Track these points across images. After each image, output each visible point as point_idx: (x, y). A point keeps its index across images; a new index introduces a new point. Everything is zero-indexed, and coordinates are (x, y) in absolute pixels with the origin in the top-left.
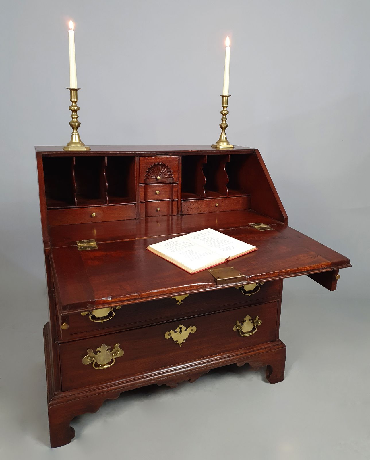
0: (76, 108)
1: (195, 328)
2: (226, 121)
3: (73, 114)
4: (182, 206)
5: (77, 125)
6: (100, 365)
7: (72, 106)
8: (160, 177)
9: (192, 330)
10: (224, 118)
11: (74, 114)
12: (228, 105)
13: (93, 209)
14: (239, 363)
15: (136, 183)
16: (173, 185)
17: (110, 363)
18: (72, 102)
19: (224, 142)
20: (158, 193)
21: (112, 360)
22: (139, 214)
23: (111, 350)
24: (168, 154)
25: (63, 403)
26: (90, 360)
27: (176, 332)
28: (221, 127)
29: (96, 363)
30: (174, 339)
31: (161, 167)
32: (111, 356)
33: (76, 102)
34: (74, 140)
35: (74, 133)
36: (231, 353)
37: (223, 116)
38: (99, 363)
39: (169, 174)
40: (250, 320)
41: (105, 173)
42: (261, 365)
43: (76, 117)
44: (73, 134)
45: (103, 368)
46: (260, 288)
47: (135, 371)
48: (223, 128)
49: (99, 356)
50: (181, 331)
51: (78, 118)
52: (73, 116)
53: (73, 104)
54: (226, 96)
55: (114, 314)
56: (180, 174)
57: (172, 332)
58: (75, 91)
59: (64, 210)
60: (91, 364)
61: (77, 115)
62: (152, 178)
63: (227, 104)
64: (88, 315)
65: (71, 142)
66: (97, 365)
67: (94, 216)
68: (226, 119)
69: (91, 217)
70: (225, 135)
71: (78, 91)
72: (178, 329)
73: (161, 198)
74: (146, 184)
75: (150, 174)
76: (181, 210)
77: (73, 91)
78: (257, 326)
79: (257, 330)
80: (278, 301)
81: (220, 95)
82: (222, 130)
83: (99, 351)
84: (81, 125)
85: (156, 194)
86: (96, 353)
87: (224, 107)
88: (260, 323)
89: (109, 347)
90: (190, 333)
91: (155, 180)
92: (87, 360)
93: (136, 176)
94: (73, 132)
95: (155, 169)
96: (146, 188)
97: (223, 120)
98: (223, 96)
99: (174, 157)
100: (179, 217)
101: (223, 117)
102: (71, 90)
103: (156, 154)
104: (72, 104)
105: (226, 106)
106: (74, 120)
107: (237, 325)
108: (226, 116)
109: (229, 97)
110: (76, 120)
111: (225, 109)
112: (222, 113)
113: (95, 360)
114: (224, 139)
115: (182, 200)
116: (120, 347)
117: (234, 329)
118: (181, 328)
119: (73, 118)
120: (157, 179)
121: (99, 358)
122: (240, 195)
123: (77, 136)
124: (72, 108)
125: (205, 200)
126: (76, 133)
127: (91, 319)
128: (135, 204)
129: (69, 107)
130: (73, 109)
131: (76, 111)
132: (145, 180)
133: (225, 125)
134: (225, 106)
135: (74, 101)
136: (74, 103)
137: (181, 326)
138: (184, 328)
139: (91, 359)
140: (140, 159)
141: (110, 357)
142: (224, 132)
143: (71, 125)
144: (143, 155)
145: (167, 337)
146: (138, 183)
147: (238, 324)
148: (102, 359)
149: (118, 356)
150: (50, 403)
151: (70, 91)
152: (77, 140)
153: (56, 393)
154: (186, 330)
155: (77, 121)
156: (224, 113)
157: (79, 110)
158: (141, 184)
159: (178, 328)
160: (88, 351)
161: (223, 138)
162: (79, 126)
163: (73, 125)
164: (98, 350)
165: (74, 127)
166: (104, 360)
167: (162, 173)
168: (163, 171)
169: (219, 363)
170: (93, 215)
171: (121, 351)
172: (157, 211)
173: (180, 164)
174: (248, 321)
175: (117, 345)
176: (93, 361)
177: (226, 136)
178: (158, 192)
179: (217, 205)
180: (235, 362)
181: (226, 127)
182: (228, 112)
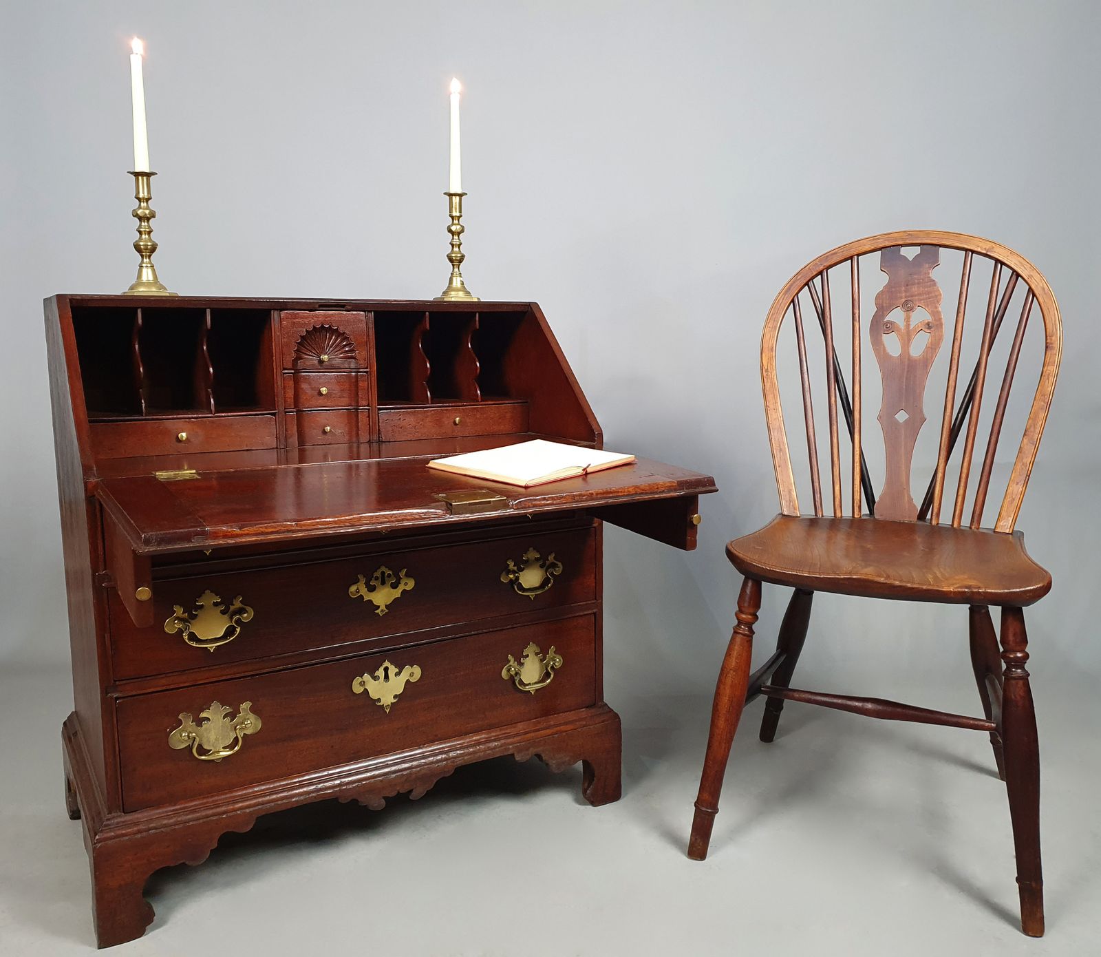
0: (147, 212)
1: (417, 671)
2: (459, 248)
3: (140, 225)
4: (381, 421)
5: (149, 247)
6: (211, 750)
7: (140, 207)
8: (326, 356)
9: (412, 674)
10: (456, 241)
11: (143, 224)
12: (462, 214)
13: (180, 424)
14: (518, 753)
15: (274, 367)
16: (356, 376)
17: (231, 747)
18: (139, 199)
19: (458, 290)
20: (324, 393)
21: (236, 739)
22: (282, 437)
23: (232, 716)
24: (343, 306)
25: (127, 836)
26: (186, 738)
27: (375, 678)
28: (451, 260)
29: (200, 746)
30: (373, 694)
31: (328, 335)
32: (231, 730)
33: (148, 200)
34: (144, 279)
35: (144, 265)
36: (501, 730)
37: (453, 236)
38: (206, 747)
39: (347, 351)
40: (537, 654)
41: (205, 348)
42: (567, 759)
43: (147, 230)
44: (141, 267)
45: (216, 758)
46: (552, 581)
47: (288, 769)
48: (456, 261)
49: (206, 729)
50: (387, 677)
51: (152, 233)
52: (142, 230)
53: (142, 203)
54: (456, 195)
55: (238, 630)
56: (373, 351)
57: (367, 677)
58: (145, 178)
59: (118, 425)
60: (190, 748)
61: (149, 227)
62: (311, 359)
63: (460, 212)
64: (180, 632)
65: (139, 283)
66: (202, 751)
67: (184, 439)
68: (461, 244)
69: (179, 441)
70: (461, 277)
71: (152, 178)
72: (380, 673)
73: (332, 405)
74: (297, 372)
75: (303, 350)
76: (379, 430)
77: (140, 178)
78: (552, 667)
79: (552, 676)
80: (595, 614)
81: (445, 194)
82: (453, 265)
83: (208, 719)
84: (158, 247)
85: (320, 394)
86: (199, 722)
87: (453, 217)
88: (560, 660)
89: (228, 709)
90: (408, 681)
91: (316, 362)
92: (180, 739)
93: (274, 351)
94: (142, 262)
95: (314, 338)
96: (297, 380)
97: (453, 245)
98: (451, 195)
99: (356, 314)
100: (375, 445)
101: (453, 239)
102: (137, 175)
103: (317, 306)
104: (140, 205)
105: (458, 214)
106: (143, 236)
107: (510, 666)
108: (458, 237)
109: (463, 198)
110: (147, 236)
111: (456, 222)
112: (450, 231)
113: (197, 739)
114: (459, 285)
115: (380, 409)
116: (253, 710)
117: (504, 673)
118: (386, 669)
119: (140, 233)
120: (321, 362)
121: (205, 733)
122: (507, 402)
123: (150, 270)
124: (138, 212)
125: (432, 410)
126: (149, 265)
127: (187, 641)
128: (274, 414)
129: (134, 210)
130: (141, 215)
131: (148, 219)
132: (295, 361)
133: (459, 255)
134: (456, 216)
135: (144, 198)
136: (144, 202)
137: (387, 664)
138: (393, 670)
139: (189, 734)
140: (282, 315)
141: (231, 734)
142: (456, 270)
143: (137, 248)
144: (289, 307)
145: (357, 689)
146: (279, 369)
147: (511, 663)
148: (212, 737)
149: (249, 732)
150: (97, 837)
151: (134, 177)
152: (151, 278)
153: (110, 815)
154: (397, 674)
155: (150, 240)
156: (454, 230)
157: (154, 217)
158: (286, 371)
159: (381, 669)
160: (180, 717)
161: (457, 282)
162: (153, 250)
163: (142, 247)
164: (203, 715)
165: (144, 251)
166: (216, 739)
167: (331, 347)
168: (333, 344)
169: (474, 752)
170: (182, 436)
171: (256, 719)
172: (324, 432)
173: (370, 330)
174: (532, 656)
175: (246, 705)
176: (195, 738)
177: (462, 279)
178: (324, 390)
179: (457, 422)
180: (510, 752)
181: (461, 261)
182: (463, 227)
